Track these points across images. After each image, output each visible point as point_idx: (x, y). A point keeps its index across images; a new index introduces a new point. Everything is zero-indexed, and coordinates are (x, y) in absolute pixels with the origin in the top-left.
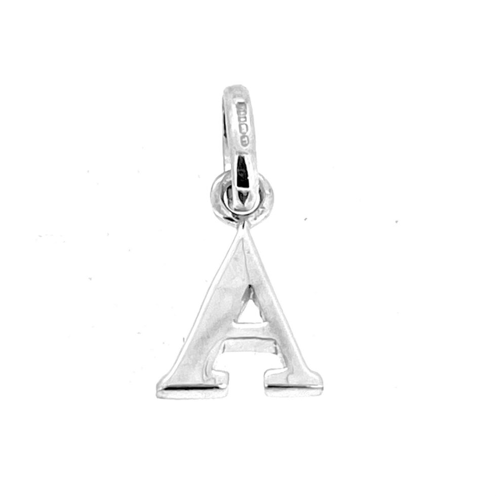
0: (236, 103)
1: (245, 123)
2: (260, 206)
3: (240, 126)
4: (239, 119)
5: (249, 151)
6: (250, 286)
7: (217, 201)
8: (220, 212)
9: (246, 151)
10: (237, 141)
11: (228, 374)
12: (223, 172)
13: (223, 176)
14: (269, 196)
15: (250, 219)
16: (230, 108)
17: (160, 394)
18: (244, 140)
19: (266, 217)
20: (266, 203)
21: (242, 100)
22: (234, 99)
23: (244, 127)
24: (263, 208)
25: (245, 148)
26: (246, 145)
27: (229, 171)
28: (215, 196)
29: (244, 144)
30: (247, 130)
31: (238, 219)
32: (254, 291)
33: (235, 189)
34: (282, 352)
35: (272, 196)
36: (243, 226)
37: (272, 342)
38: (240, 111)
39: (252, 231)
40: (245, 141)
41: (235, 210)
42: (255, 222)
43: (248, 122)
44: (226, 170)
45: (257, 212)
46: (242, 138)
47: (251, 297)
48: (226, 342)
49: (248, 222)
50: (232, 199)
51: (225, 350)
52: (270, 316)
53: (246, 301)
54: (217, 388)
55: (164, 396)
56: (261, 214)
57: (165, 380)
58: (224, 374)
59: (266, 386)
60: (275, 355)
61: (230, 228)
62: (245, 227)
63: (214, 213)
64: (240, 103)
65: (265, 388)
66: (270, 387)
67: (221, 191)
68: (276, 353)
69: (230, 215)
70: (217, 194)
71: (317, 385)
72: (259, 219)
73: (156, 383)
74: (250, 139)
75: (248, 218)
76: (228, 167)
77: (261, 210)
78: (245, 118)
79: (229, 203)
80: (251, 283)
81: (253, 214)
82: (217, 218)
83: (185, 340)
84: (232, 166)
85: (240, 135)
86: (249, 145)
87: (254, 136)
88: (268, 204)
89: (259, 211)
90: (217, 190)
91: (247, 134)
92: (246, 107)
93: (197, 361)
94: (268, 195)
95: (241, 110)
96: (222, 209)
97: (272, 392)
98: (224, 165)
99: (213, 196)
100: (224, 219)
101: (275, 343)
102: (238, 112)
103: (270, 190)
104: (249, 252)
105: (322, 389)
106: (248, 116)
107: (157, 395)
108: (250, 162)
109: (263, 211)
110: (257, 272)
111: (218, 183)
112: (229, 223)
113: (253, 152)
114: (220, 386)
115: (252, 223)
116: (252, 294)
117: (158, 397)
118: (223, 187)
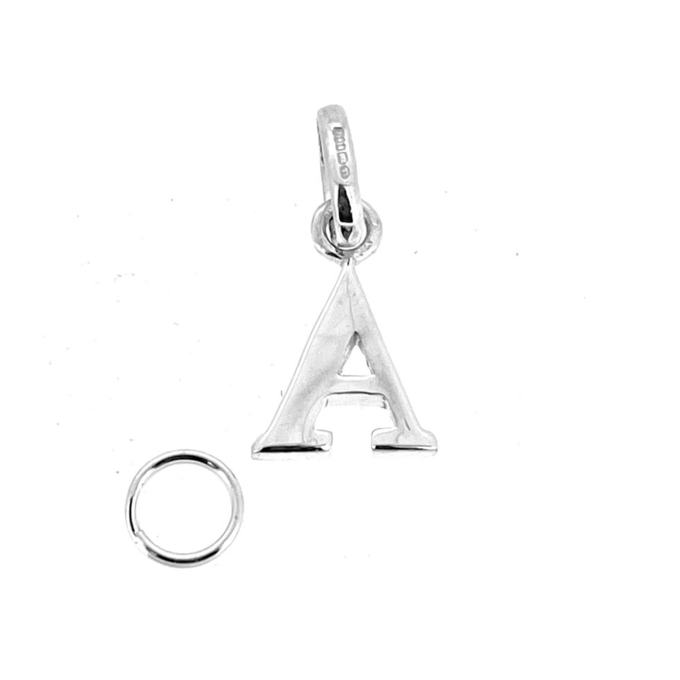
0: (332, 129)
1: (343, 151)
2: (367, 240)
3: (338, 154)
4: (337, 147)
5: (351, 183)
6: (356, 333)
7: (319, 235)
8: (322, 246)
9: (348, 184)
10: (336, 173)
11: (331, 433)
12: (323, 202)
13: (325, 206)
14: (377, 229)
15: (356, 255)
16: (325, 134)
17: (256, 456)
18: (344, 171)
19: (373, 252)
20: (373, 238)
21: (338, 125)
22: (330, 124)
23: (343, 156)
24: (370, 242)
25: (345, 180)
26: (346, 177)
27: (330, 201)
28: (317, 228)
29: (344, 176)
30: (347, 159)
31: (342, 254)
32: (360, 338)
33: (338, 223)
34: (391, 409)
35: (381, 229)
36: (348, 263)
37: (380, 398)
38: (338, 138)
39: (357, 268)
40: (345, 173)
41: (339, 245)
42: (361, 258)
43: (348, 150)
44: (327, 200)
45: (363, 247)
46: (342, 169)
47: (357, 344)
48: (328, 397)
49: (354, 259)
50: (335, 233)
51: (329, 404)
52: (379, 368)
53: (351, 349)
54: (320, 449)
55: (260, 458)
56: (368, 249)
57: (262, 440)
58: (327, 434)
59: (374, 447)
60: (383, 409)
61: (333, 264)
62: (350, 263)
63: (316, 248)
64: (337, 129)
65: (373, 450)
66: (378, 448)
67: (322, 223)
68: (385, 407)
69: (333, 250)
70: (318, 226)
71: (430, 446)
72: (366, 254)
73: (251, 445)
74: (351, 171)
75: (353, 254)
76: (328, 197)
77: (367, 244)
78: (344, 145)
79: (332, 237)
80: (356, 330)
81: (359, 250)
82: (318, 253)
83: (283, 394)
84: (332, 196)
85: (339, 166)
86: (350, 177)
87: (355, 166)
88: (376, 238)
89: (365, 246)
90: (320, 222)
91: (347, 164)
92: (343, 134)
93: (296, 420)
94: (376, 227)
95: (339, 136)
96: (325, 244)
97: (381, 453)
98: (324, 193)
99: (314, 229)
100: (327, 255)
101: (384, 398)
102: (336, 139)
103: (378, 222)
104: (354, 295)
105: (436, 450)
106: (346, 143)
107: (252, 457)
108: (353, 196)
109: (370, 246)
110: (363, 317)
111: (320, 215)
112: (332, 260)
113: (355, 184)
114: (322, 447)
115: (358, 259)
116: (358, 340)
117: (254, 459)
118: (325, 218)
